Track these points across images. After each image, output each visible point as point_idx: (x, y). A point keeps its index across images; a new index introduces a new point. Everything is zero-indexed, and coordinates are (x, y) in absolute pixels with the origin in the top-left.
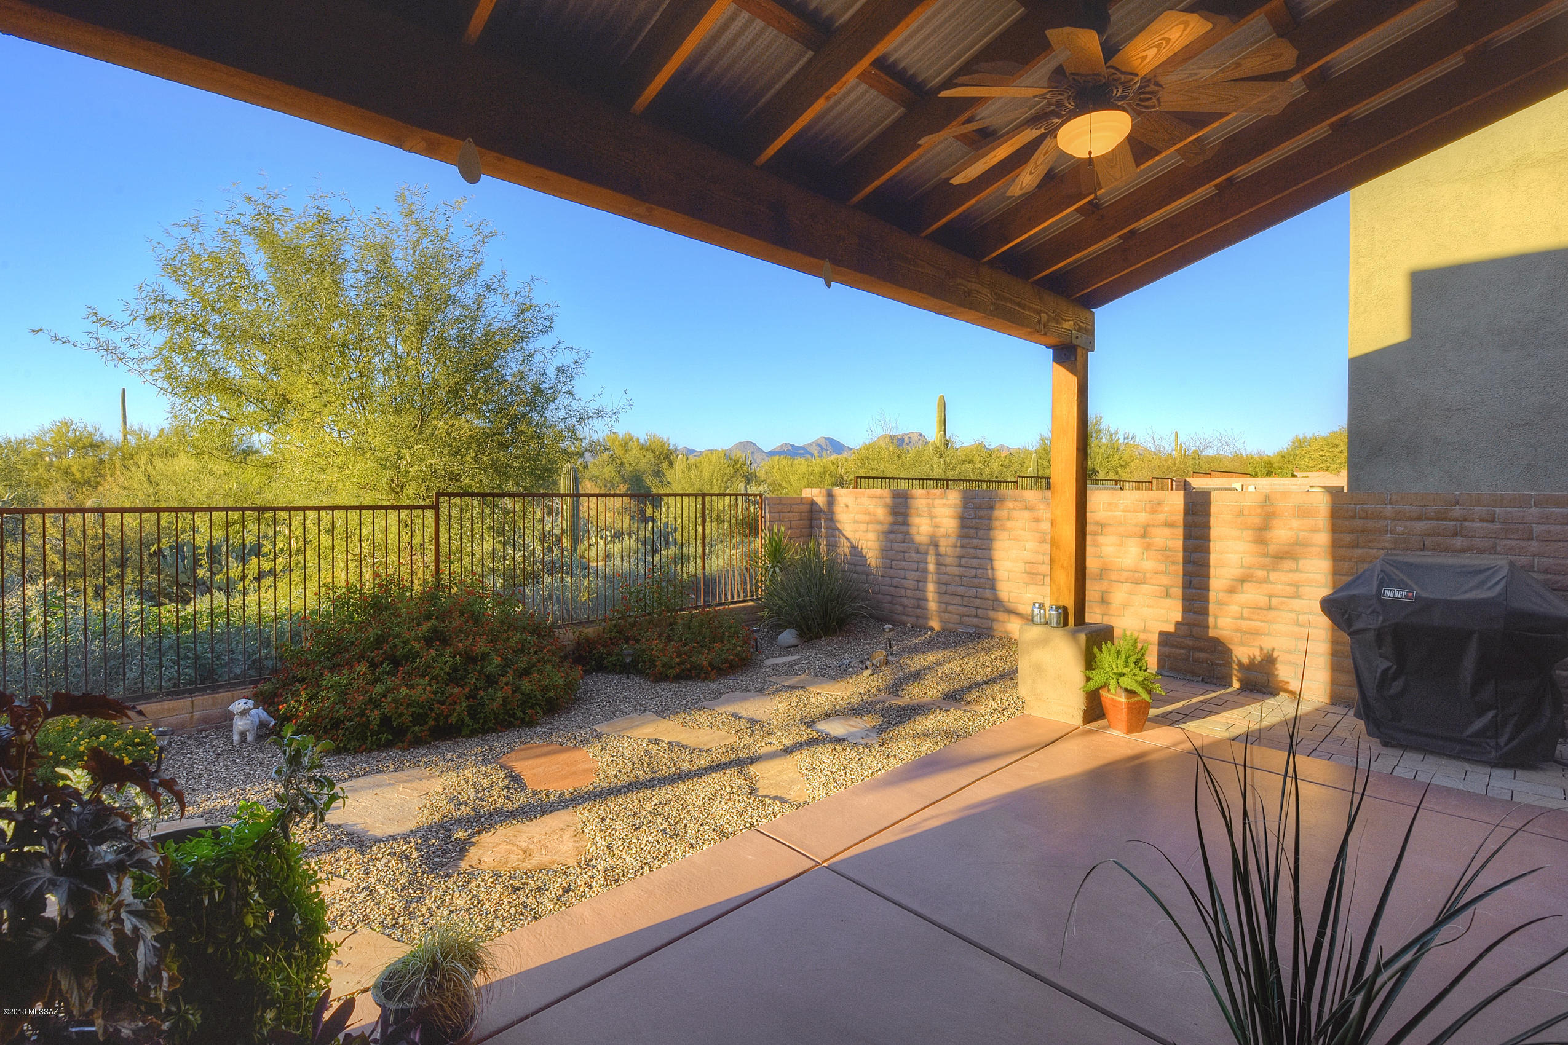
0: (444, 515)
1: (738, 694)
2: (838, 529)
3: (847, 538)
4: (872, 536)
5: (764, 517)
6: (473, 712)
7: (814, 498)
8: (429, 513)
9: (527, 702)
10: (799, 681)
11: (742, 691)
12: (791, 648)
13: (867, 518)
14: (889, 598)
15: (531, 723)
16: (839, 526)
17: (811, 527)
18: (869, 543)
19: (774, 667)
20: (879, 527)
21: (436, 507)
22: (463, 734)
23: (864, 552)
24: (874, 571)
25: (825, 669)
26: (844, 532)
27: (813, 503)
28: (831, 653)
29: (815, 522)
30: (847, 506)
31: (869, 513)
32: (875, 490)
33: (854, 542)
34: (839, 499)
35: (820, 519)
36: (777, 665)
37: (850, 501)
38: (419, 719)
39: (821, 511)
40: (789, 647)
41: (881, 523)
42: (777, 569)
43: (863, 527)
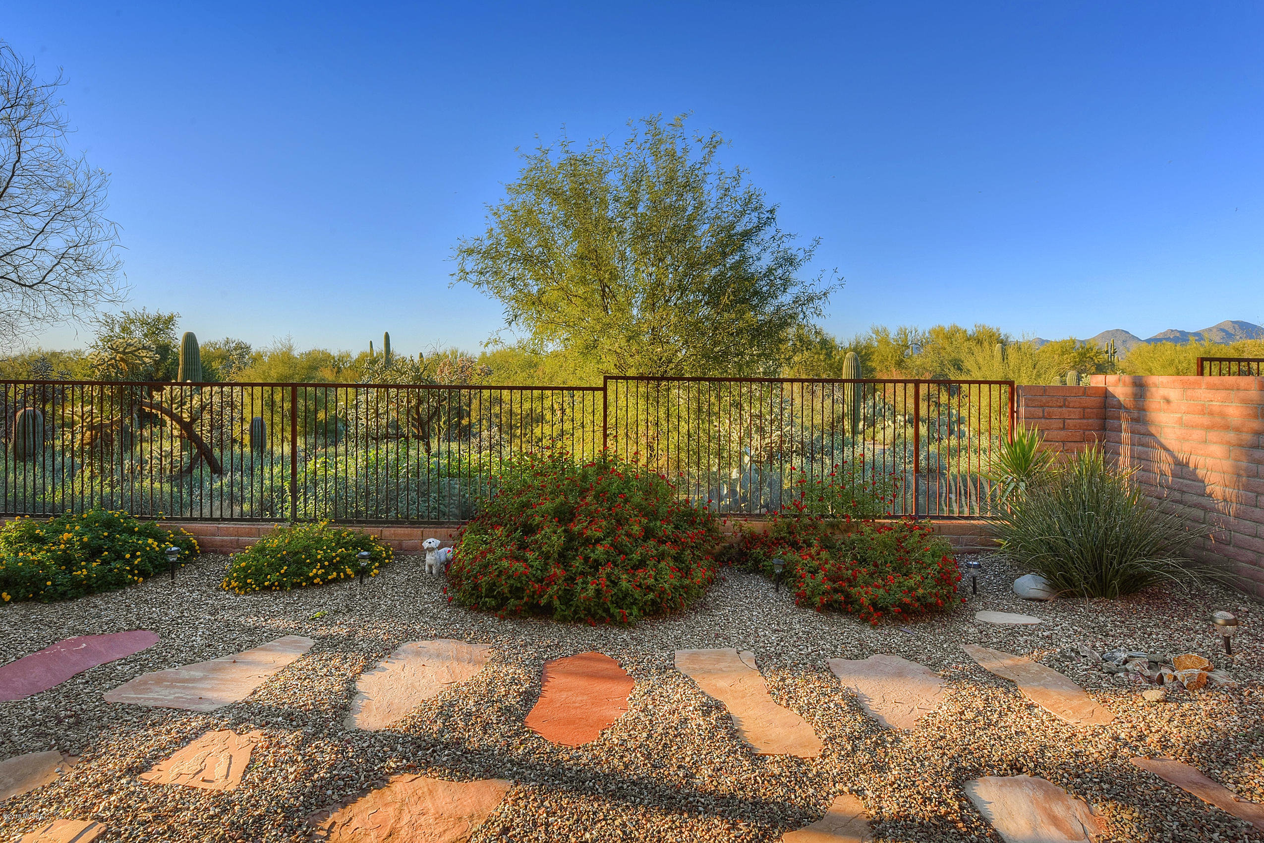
0: (611, 397)
1: (897, 661)
2: (1152, 435)
3: (1166, 449)
4: (1217, 450)
5: (1017, 412)
6: (567, 597)
7: (1110, 389)
8: (599, 394)
9: (622, 600)
10: (1011, 668)
11: (908, 657)
12: (1031, 603)
13: (1205, 420)
14: (1250, 555)
15: (624, 624)
16: (1153, 430)
17: (1103, 428)
18: (1209, 461)
19: (985, 629)
20: (1231, 436)
21: (604, 389)
22: (555, 617)
23: (1200, 473)
24: (1221, 506)
25: (1071, 659)
26: (1163, 441)
27: (1105, 395)
28: (1101, 628)
29: (1111, 423)
30: (1168, 401)
31: (1211, 414)
32: (1227, 377)
33: (1180, 456)
34: (1153, 390)
35: (1119, 418)
36: (992, 625)
37: (1174, 394)
38: (517, 592)
39: (1120, 406)
40: (1030, 599)
41: (1237, 430)
42: (1022, 484)
43: (1198, 434)
